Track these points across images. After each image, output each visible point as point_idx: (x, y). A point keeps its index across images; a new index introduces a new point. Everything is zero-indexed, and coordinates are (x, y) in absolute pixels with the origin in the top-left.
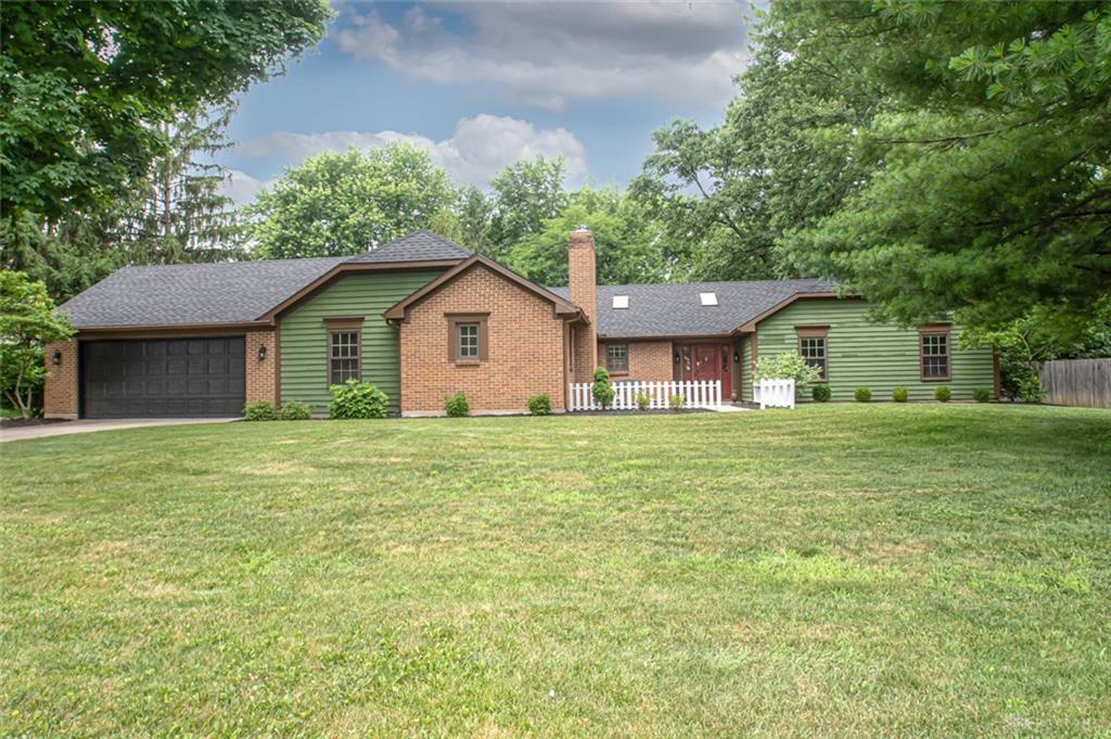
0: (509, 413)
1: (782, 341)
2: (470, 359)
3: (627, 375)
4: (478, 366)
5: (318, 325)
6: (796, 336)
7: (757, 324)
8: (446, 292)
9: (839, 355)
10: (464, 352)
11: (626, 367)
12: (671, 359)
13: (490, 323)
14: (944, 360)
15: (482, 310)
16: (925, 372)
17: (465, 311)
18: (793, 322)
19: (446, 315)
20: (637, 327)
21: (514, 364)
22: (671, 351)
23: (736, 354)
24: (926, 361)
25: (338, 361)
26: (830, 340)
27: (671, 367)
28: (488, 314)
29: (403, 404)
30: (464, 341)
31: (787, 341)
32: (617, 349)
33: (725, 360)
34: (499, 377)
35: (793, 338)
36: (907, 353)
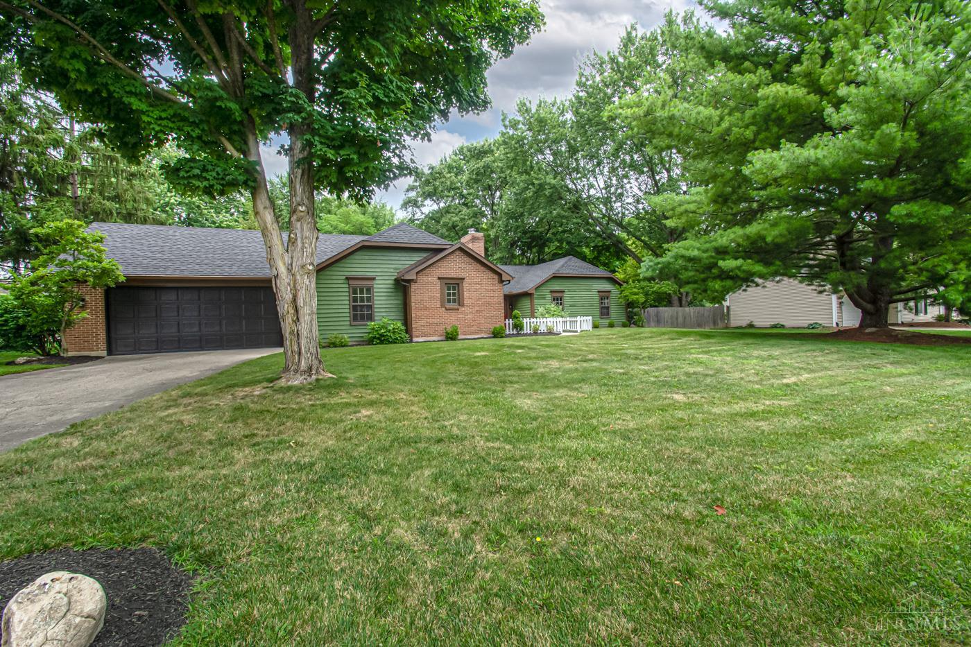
0: (476, 337)
1: (544, 298)
2: (452, 305)
4: (458, 309)
5: (342, 281)
8: (439, 264)
9: (569, 305)
10: (449, 301)
13: (465, 284)
14: (608, 308)
15: (460, 277)
16: (601, 314)
17: (450, 276)
18: (550, 289)
19: (439, 278)
21: (478, 309)
24: (601, 308)
25: (357, 306)
26: (564, 298)
28: (464, 279)
29: (414, 334)
30: (449, 295)
31: (547, 299)
34: (470, 316)
35: (549, 296)
36: (595, 305)
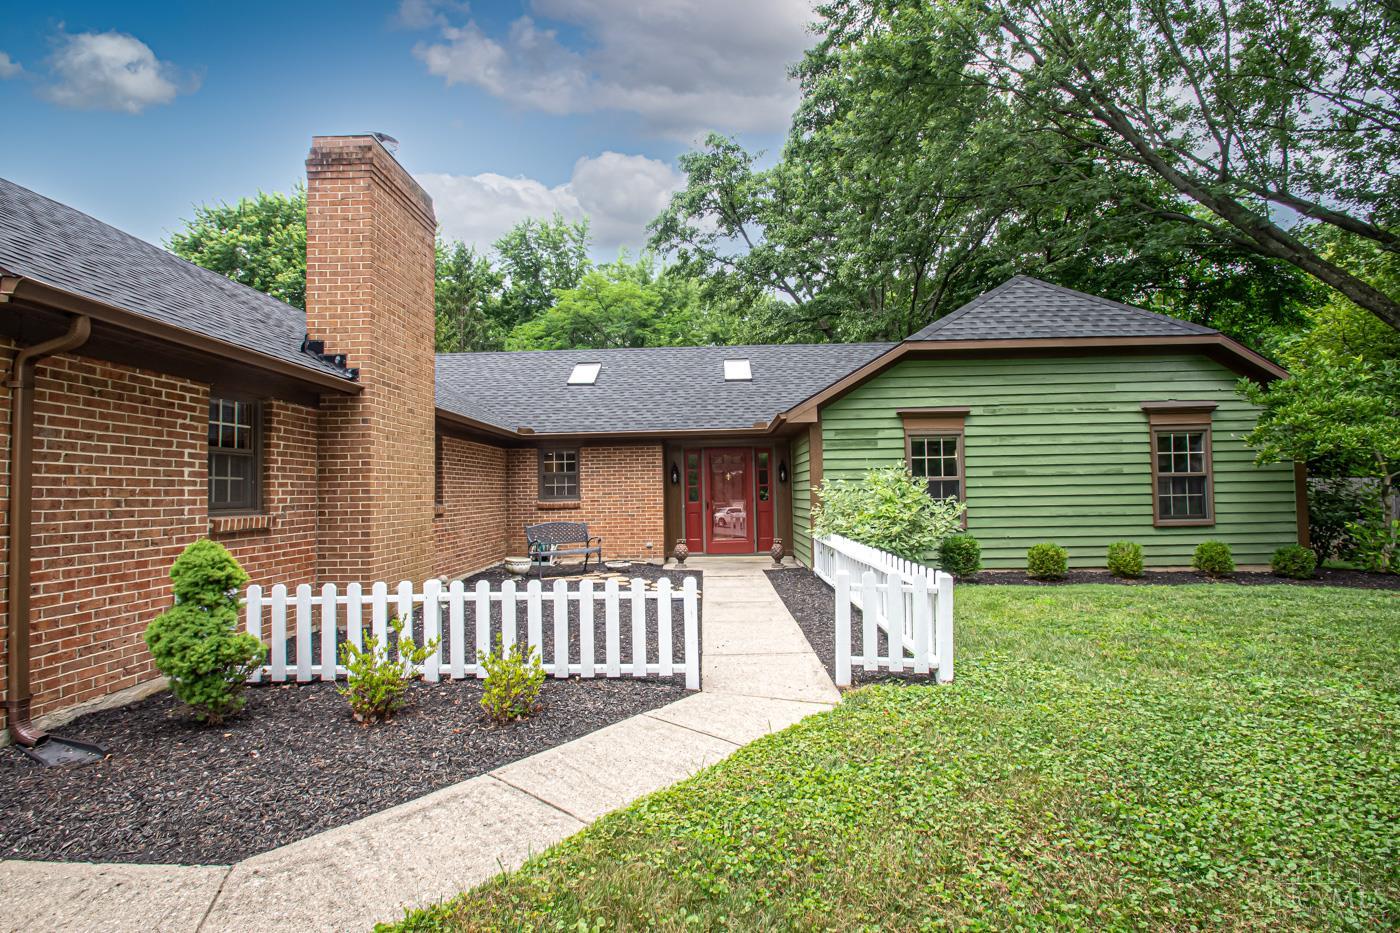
1: (871, 443)
3: (577, 507)
6: (900, 434)
7: (821, 407)
9: (989, 472)
11: (574, 492)
12: (660, 477)
14: (1199, 483)
16: (1164, 508)
18: (894, 403)
20: (600, 416)
22: (659, 462)
23: (783, 467)
24: (1163, 484)
26: (969, 442)
27: (660, 493)
31: (881, 444)
32: (559, 457)
33: (763, 478)
35: (894, 437)
36: (1126, 469)
